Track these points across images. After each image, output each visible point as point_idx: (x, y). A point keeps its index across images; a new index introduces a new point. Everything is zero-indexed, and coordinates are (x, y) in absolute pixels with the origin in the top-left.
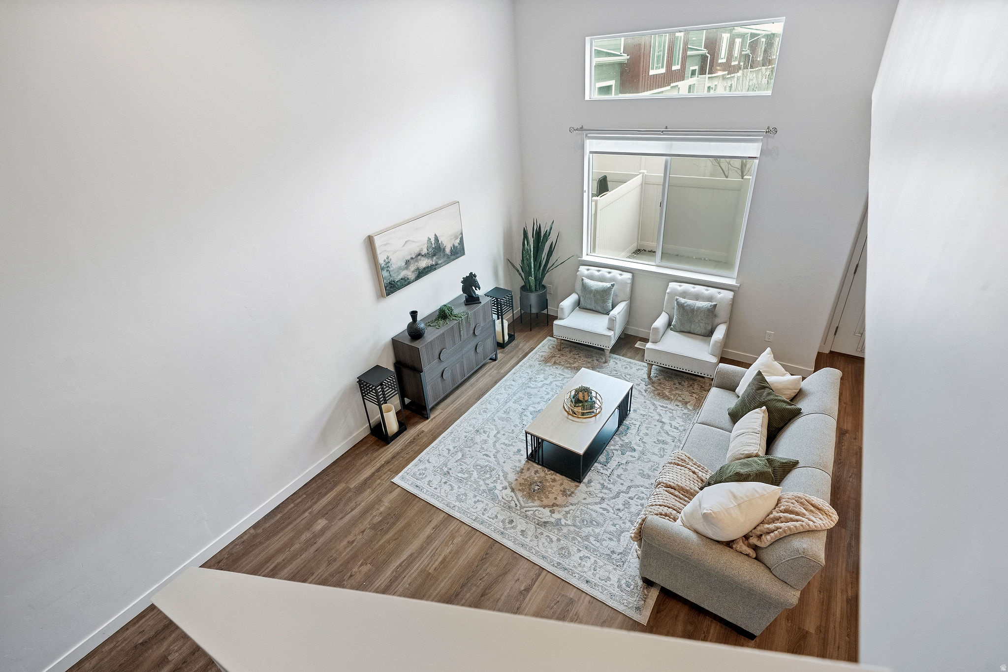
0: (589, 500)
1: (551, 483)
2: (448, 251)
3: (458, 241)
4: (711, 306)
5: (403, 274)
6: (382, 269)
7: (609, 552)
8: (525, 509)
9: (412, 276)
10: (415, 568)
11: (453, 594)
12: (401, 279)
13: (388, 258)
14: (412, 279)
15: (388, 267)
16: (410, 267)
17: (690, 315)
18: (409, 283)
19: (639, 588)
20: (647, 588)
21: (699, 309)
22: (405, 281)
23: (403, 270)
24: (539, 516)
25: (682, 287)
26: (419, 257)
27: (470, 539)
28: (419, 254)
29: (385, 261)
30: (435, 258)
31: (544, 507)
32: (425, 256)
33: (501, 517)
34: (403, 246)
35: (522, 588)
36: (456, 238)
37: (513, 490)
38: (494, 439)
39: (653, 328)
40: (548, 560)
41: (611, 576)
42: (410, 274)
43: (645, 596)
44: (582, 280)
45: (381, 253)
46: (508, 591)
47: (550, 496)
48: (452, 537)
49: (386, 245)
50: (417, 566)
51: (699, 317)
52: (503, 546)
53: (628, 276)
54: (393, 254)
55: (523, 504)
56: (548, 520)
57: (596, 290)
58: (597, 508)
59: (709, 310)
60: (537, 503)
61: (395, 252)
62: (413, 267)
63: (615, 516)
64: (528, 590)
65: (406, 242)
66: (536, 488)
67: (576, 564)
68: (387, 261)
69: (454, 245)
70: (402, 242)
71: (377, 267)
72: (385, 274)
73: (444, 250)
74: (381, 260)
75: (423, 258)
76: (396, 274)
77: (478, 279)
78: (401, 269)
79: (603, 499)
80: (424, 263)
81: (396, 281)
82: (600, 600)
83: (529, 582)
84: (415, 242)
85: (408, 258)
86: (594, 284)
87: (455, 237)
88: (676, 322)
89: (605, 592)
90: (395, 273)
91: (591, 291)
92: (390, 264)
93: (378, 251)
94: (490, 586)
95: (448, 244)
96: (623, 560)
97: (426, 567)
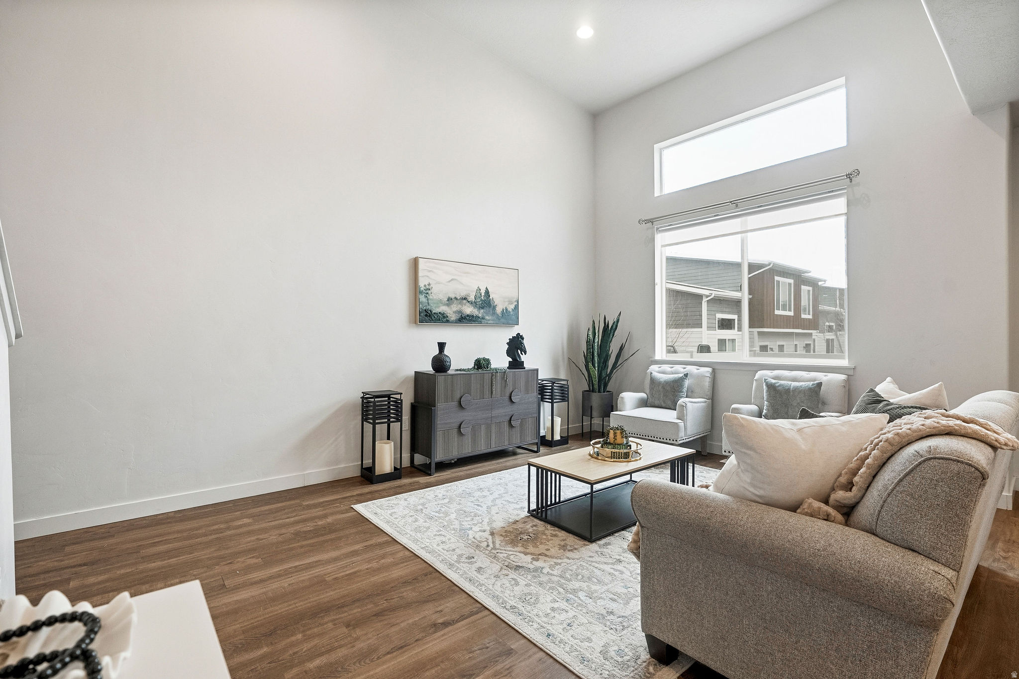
0: (597, 559)
1: (549, 537)
2: (499, 310)
3: (512, 307)
4: (813, 385)
5: (443, 309)
6: (421, 292)
7: (604, 612)
8: (498, 551)
9: (453, 317)
10: (311, 573)
11: (337, 605)
12: (440, 313)
13: (429, 285)
14: (452, 319)
15: (427, 293)
16: (452, 306)
17: (785, 397)
18: (448, 321)
19: (639, 661)
20: (655, 665)
21: (796, 389)
22: (444, 317)
23: (444, 305)
24: (514, 560)
25: (773, 373)
26: (465, 301)
27: (401, 563)
28: (465, 299)
29: (425, 286)
30: (482, 311)
31: (526, 554)
32: (471, 303)
33: (458, 552)
34: (449, 281)
35: (441, 621)
36: (510, 303)
37: (492, 534)
38: (498, 496)
39: (732, 408)
40: (498, 601)
41: (594, 638)
42: (451, 312)
43: (647, 674)
44: (651, 373)
45: (423, 277)
46: (417, 619)
47: (541, 547)
48: (383, 557)
49: (430, 271)
50: (316, 571)
51: (798, 398)
52: (443, 578)
53: (707, 371)
54: (436, 284)
55: (497, 546)
56: (525, 565)
57: (665, 381)
58: (607, 568)
59: (811, 390)
60: (520, 549)
61: (439, 283)
62: (455, 307)
63: (632, 579)
64: (446, 624)
65: (452, 280)
66: (526, 537)
67: (541, 613)
68: (427, 287)
69: (506, 308)
70: (450, 277)
71: (416, 290)
72: (422, 298)
73: (494, 307)
74: (422, 283)
75: (468, 304)
76: (435, 305)
77: (526, 342)
78: (440, 302)
79: (620, 561)
80: (468, 310)
81: (434, 312)
82: (560, 660)
83: (455, 616)
84: (462, 284)
85: (453, 296)
86: (663, 377)
87: (509, 301)
88: (768, 410)
89: (573, 654)
90: (434, 303)
91: (660, 383)
92: (430, 292)
93: (421, 274)
94: (393, 609)
95: (500, 304)
96: (624, 624)
97: (325, 575)
